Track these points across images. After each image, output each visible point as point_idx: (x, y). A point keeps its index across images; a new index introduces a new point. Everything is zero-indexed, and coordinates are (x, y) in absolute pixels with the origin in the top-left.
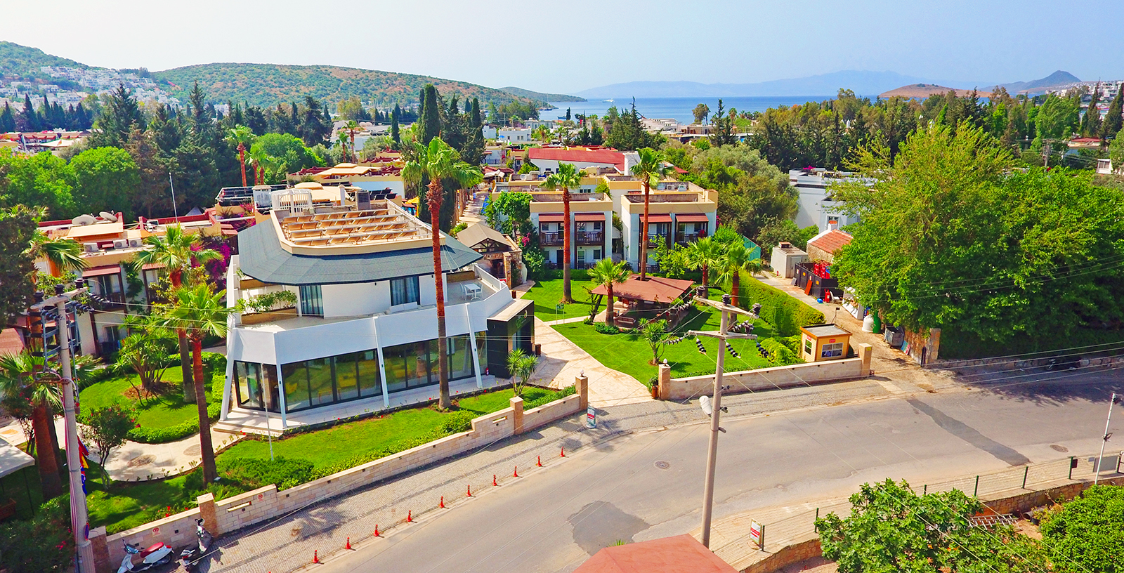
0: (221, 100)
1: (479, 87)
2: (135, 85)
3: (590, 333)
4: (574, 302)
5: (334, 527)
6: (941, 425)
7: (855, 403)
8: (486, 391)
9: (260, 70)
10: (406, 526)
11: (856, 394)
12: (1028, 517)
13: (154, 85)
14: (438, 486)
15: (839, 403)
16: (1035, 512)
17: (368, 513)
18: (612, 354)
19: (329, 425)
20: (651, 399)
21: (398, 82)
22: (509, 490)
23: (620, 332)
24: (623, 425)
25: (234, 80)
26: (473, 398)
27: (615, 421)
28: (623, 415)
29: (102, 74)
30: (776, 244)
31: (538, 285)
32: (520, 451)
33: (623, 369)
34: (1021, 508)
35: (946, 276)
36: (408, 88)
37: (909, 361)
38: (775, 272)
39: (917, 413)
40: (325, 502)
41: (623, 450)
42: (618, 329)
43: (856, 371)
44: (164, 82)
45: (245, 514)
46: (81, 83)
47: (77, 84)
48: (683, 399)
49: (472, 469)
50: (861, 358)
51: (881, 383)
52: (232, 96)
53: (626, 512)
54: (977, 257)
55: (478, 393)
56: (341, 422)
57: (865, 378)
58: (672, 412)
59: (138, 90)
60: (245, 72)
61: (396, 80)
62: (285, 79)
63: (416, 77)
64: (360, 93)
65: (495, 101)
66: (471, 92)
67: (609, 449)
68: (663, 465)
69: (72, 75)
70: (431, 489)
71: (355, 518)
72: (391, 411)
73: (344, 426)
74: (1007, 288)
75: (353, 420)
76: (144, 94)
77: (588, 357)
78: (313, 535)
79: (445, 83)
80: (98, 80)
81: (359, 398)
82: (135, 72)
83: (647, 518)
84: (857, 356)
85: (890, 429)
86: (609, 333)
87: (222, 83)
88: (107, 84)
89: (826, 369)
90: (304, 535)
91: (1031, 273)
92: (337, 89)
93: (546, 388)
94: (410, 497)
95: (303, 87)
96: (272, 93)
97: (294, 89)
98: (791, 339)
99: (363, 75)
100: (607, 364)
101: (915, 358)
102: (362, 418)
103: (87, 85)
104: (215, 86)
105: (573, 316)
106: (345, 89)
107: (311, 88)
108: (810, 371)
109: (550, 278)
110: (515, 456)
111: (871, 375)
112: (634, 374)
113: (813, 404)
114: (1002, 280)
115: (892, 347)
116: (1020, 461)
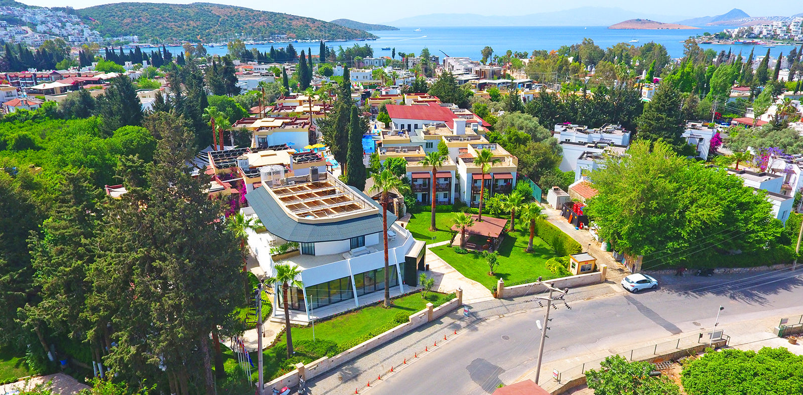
0: (131, 32)
1: (322, 22)
2: (64, 20)
3: (452, 254)
4: (437, 230)
5: (357, 376)
6: (640, 310)
7: (598, 298)
8: (406, 295)
9: (158, 9)
10: (391, 374)
11: (598, 293)
12: (678, 362)
13: (79, 20)
14: (399, 352)
15: (589, 299)
16: (681, 360)
17: (371, 368)
18: (467, 268)
19: (330, 318)
20: (493, 298)
21: (262, 18)
22: (434, 354)
23: (468, 252)
24: (481, 315)
25: (140, 17)
26: (400, 299)
27: (476, 312)
28: (481, 309)
29: (39, 12)
30: (550, 188)
31: (413, 217)
32: (433, 331)
33: (474, 278)
34: (675, 358)
35: (647, 231)
36: (270, 23)
37: (626, 270)
38: (550, 204)
39: (629, 304)
40: (348, 362)
41: (483, 329)
42: (467, 251)
43: (598, 279)
44: (86, 18)
45: (316, 371)
46: (23, 19)
47: (21, 20)
48: (510, 298)
49: (413, 343)
50: (601, 272)
51: (611, 285)
52: (139, 29)
53: (493, 364)
54: (664, 221)
55: (402, 296)
56: (336, 316)
57: (602, 283)
58: (505, 306)
59: (68, 24)
60: (147, 10)
61: (260, 16)
62: (178, 15)
63: (275, 14)
64: (235, 27)
65: (334, 33)
66: (317, 25)
67: (476, 329)
68: (506, 338)
69: (16, 13)
70: (396, 354)
71: (366, 371)
72: (360, 308)
73: (338, 318)
74: (678, 237)
75: (342, 314)
76: (73, 27)
77: (454, 271)
78: (350, 380)
79: (297, 19)
80: (37, 17)
81: (341, 301)
82: (63, 9)
83: (503, 367)
84: (599, 271)
85: (616, 314)
86: (462, 253)
87: (131, 19)
88: (44, 19)
89: (582, 279)
90: (345, 379)
91: (690, 230)
92: (217, 24)
93: (436, 292)
94: (388, 358)
95: (192, 22)
96: (169, 27)
97: (185, 23)
98: (563, 258)
99: (236, 13)
100: (466, 275)
101: (628, 269)
102: (346, 313)
103: (28, 21)
104: (125, 21)
105: (439, 241)
106: (223, 24)
107: (198, 23)
108: (575, 280)
109: (419, 211)
110: (432, 334)
111: (606, 281)
112: (481, 282)
113: (576, 299)
114: (676, 233)
115: (617, 261)
116: (677, 331)
